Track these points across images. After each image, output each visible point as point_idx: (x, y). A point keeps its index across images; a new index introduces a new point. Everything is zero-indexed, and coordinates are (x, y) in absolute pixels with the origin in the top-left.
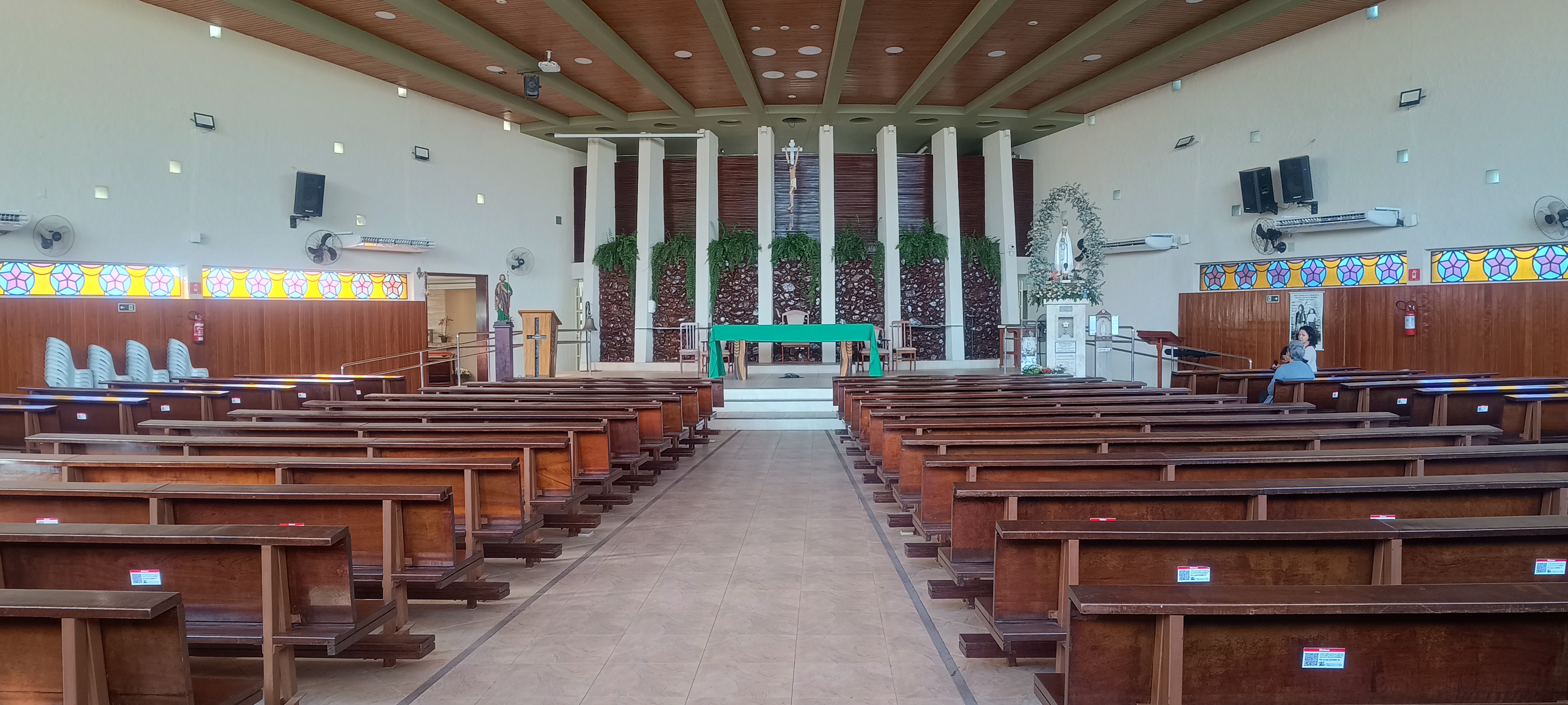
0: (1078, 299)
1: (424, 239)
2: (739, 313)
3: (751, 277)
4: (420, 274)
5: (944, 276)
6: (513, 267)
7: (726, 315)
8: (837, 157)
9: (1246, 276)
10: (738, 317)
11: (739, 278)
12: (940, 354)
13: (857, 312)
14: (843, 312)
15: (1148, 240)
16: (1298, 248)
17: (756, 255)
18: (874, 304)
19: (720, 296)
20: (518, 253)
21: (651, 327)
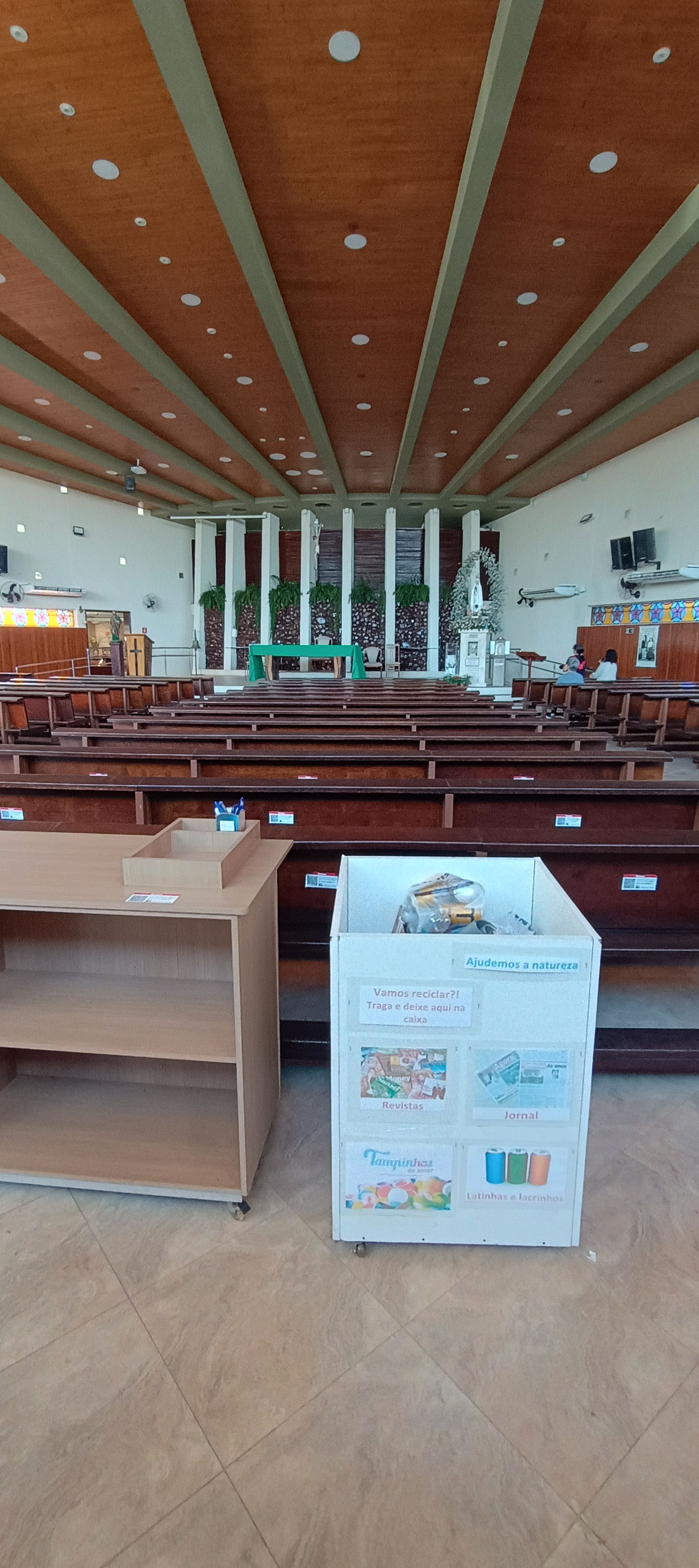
0: (481, 630)
1: (80, 588)
2: (289, 638)
3: (297, 614)
4: (81, 610)
5: (427, 614)
6: (149, 607)
7: (281, 639)
8: (356, 531)
9: (617, 615)
10: (289, 640)
11: (289, 614)
12: (423, 667)
13: (367, 638)
14: (356, 638)
15: (556, 589)
16: (649, 595)
17: (299, 599)
18: (378, 632)
19: (278, 626)
20: (151, 596)
21: (235, 647)
